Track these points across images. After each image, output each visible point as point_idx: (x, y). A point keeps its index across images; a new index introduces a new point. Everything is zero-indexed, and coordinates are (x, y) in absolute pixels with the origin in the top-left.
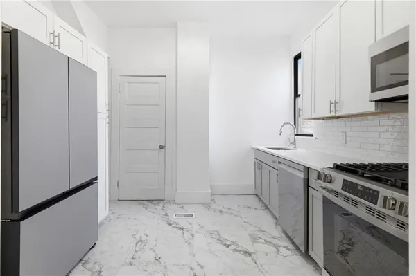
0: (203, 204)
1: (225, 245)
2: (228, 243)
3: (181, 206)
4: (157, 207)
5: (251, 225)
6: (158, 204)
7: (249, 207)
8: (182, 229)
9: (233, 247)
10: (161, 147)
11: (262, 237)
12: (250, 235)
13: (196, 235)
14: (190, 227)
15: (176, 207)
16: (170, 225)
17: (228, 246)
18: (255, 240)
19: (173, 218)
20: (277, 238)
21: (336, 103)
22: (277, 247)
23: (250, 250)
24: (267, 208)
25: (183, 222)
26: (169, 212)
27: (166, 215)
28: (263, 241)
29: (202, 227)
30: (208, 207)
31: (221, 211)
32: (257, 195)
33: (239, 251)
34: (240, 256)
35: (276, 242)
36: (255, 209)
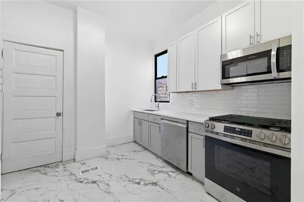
0: (101, 157)
1: (136, 183)
2: (137, 181)
3: (83, 163)
4: (57, 170)
5: (144, 163)
6: (57, 166)
7: (135, 151)
8: (94, 182)
9: (142, 183)
10: (58, 114)
11: (155, 169)
12: (147, 170)
13: (110, 183)
14: (101, 178)
15: (77, 164)
16: (82, 182)
17: (139, 183)
18: (153, 173)
19: (81, 176)
20: (164, 167)
21: (195, 84)
22: (167, 173)
23: (155, 181)
24: (146, 149)
25: (92, 176)
26: (73, 171)
27: (72, 174)
28: (157, 172)
29: (112, 175)
30: (106, 158)
31: (118, 159)
32: (135, 142)
33: (148, 184)
34: (150, 187)
35: (164, 170)
36: (139, 151)
